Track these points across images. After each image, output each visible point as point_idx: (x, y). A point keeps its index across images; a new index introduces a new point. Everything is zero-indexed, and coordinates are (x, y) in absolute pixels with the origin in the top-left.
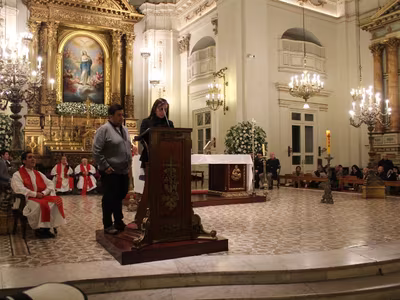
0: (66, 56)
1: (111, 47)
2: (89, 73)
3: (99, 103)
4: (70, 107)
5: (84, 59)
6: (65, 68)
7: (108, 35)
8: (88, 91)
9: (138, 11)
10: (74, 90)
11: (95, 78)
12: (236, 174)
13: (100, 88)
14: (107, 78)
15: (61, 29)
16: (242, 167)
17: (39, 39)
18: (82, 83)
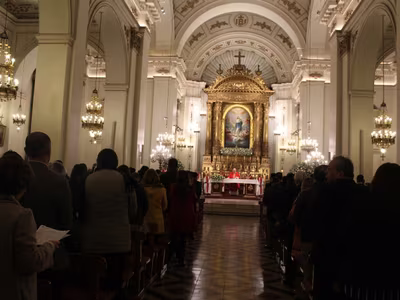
0: (227, 120)
1: (253, 113)
2: (240, 130)
3: (245, 147)
4: (228, 151)
5: (238, 121)
6: (226, 127)
7: (252, 106)
8: (240, 140)
9: (271, 89)
10: (231, 140)
11: (244, 132)
12: (250, 188)
13: (247, 138)
14: (252, 132)
15: (224, 105)
16: (254, 185)
17: (212, 112)
18: (236, 136)
